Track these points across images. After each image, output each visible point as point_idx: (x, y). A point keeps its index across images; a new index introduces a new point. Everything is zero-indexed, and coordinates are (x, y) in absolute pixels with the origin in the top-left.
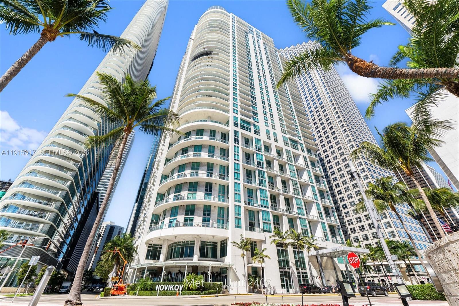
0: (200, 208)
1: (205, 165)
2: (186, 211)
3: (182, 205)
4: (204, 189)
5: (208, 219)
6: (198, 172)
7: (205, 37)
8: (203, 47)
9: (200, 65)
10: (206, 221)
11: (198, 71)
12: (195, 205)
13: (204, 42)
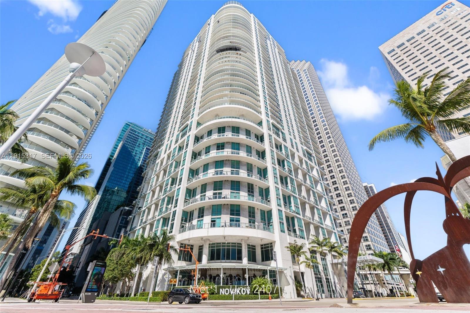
0: (246, 209)
1: (245, 165)
2: (231, 211)
3: (226, 204)
4: (247, 189)
5: (253, 221)
6: (238, 171)
7: (230, 30)
8: (229, 41)
9: (228, 59)
10: (252, 222)
11: (228, 65)
12: (240, 205)
13: (230, 36)
